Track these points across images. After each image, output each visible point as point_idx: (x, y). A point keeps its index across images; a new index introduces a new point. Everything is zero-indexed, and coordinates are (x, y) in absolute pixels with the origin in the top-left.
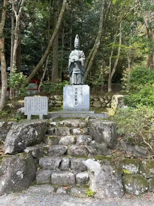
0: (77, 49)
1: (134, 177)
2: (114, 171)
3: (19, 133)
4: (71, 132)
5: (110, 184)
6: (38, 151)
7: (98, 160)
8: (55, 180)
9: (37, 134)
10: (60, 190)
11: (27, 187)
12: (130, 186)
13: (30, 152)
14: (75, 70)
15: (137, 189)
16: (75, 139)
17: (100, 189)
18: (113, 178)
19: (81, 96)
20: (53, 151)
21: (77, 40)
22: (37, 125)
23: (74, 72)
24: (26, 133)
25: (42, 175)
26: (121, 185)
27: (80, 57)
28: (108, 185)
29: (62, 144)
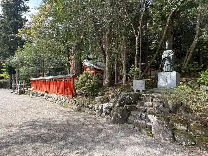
0: (168, 50)
1: (182, 133)
2: (166, 125)
3: (121, 97)
4: (152, 100)
5: (163, 132)
6: (131, 107)
7: (156, 116)
8: (136, 123)
9: (131, 99)
10: (136, 128)
11: (123, 123)
12: (178, 138)
13: (126, 107)
14: (166, 63)
15: (184, 141)
16: (153, 104)
17: (156, 133)
18: (165, 129)
19: (170, 79)
20: (139, 109)
21: (167, 44)
22: (132, 94)
23: (165, 64)
24: (125, 97)
25: (130, 119)
26: (171, 135)
27: (169, 54)
28: (162, 132)
29: (145, 106)
